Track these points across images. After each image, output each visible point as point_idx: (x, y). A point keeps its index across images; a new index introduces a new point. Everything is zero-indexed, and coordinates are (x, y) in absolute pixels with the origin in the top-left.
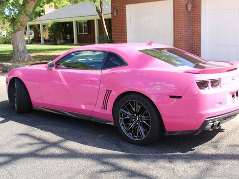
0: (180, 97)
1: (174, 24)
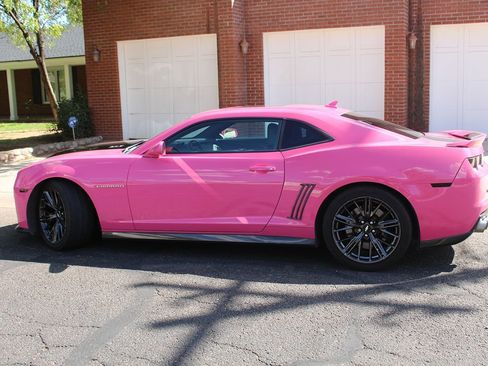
0: (449, 185)
1: (219, 76)
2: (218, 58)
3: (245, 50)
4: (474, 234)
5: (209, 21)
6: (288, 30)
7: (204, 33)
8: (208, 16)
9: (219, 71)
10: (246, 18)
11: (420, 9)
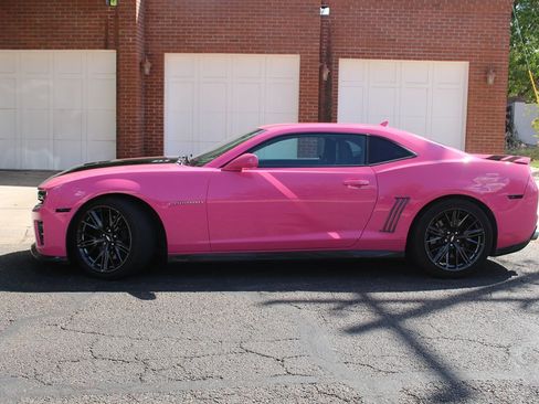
0: (520, 197)
1: (118, 99)
2: (118, 77)
3: (147, 71)
4: (532, 243)
5: (107, 36)
6: (195, 52)
7: (101, 48)
8: (107, 30)
9: (118, 92)
10: (147, 36)
11: (329, 42)
